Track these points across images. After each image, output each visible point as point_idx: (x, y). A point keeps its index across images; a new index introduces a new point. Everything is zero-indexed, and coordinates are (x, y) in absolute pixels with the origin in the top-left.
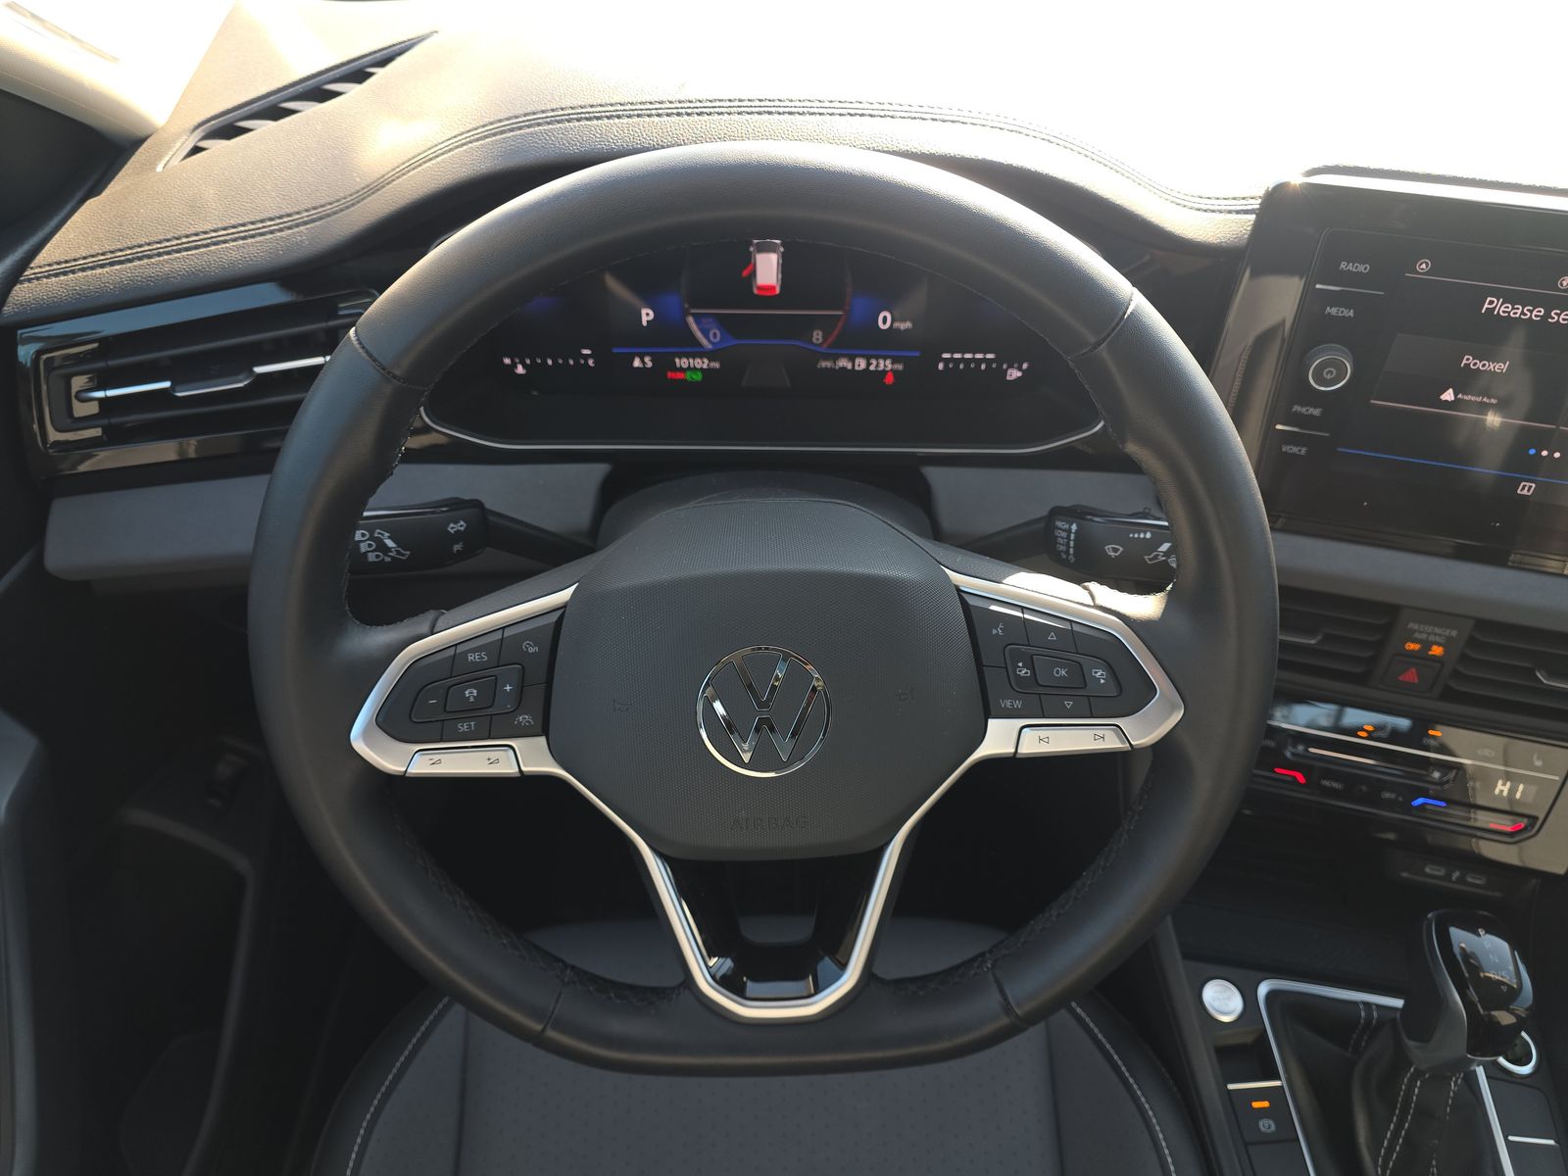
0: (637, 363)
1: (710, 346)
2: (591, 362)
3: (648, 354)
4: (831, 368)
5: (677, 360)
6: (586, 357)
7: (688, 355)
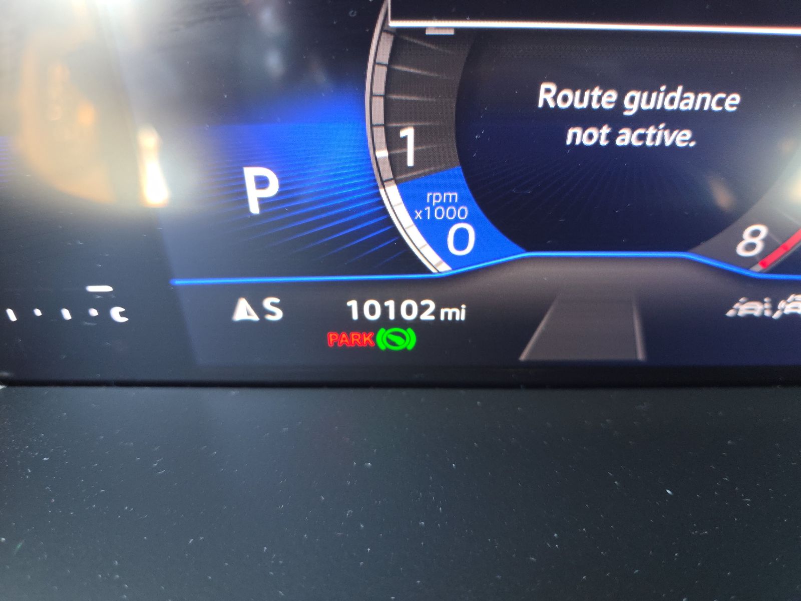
0: (243, 311)
1: (444, 268)
2: (116, 314)
3: (269, 290)
4: (763, 317)
5: (353, 304)
6: (105, 302)
7: (381, 291)
